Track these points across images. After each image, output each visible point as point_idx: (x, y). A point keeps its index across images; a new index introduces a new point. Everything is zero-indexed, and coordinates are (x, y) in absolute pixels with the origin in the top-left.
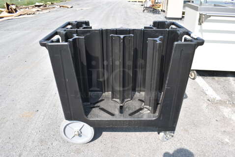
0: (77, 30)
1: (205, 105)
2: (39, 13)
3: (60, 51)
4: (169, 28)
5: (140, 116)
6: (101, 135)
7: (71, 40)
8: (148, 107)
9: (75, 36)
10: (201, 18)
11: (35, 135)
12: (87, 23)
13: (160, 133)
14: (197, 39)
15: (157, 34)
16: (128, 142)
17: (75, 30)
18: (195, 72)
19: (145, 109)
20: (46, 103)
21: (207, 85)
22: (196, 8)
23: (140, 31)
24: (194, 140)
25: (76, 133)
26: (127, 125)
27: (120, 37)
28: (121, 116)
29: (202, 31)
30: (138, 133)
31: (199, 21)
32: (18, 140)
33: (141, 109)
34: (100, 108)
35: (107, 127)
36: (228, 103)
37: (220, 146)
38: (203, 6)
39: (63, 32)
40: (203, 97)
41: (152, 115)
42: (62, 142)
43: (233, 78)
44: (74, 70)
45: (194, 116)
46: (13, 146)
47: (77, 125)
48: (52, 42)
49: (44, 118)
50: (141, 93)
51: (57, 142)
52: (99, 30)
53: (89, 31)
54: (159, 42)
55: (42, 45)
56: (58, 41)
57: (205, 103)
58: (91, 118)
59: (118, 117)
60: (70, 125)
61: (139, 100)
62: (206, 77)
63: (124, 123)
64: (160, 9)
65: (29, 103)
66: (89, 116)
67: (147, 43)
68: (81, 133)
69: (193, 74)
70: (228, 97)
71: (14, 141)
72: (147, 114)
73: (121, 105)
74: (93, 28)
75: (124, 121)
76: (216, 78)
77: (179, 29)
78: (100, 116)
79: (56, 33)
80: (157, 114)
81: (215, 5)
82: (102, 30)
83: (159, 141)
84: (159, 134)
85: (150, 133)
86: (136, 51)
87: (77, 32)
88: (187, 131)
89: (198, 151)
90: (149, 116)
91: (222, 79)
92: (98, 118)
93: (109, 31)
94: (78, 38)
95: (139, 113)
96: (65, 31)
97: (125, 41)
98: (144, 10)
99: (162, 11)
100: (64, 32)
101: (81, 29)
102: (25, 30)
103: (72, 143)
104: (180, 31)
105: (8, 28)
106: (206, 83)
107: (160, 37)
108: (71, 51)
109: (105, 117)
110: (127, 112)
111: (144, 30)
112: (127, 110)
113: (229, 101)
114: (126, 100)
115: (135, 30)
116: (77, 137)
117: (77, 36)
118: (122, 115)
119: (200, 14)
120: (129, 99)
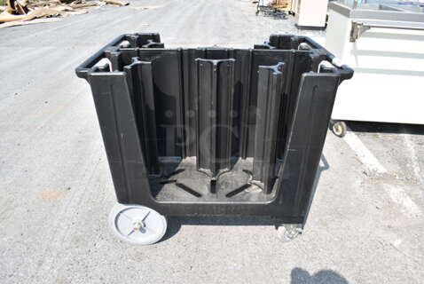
0: (138, 51)
1: (358, 182)
2: (68, 15)
3: (111, 86)
4: (296, 48)
5: (245, 198)
6: (178, 230)
7: (129, 67)
8: (258, 182)
9: (136, 61)
10: (355, 30)
11: (66, 230)
12: (156, 38)
13: (280, 228)
14: (341, 68)
15: (276, 58)
16: (224, 242)
17: (136, 49)
18: (343, 123)
19: (254, 187)
20: (84, 175)
21: (364, 147)
22: (346, 13)
23: (248, 52)
24: (336, 239)
25: (136, 226)
26: (222, 212)
27: (212, 63)
28: (212, 197)
29: (356, 53)
30: (241, 228)
31: (352, 35)
32: (37, 238)
33: (247, 186)
34: (177, 185)
35: (189, 215)
36: (397, 178)
37: (380, 250)
38: (357, 10)
39: (114, 52)
40: (357, 168)
41: (266, 196)
42: (111, 241)
43: (409, 135)
44: (133, 119)
45: (338, 199)
46: (28, 249)
47: (138, 212)
48: (97, 70)
49: (81, 201)
50: (248, 159)
51: (103, 242)
52: (177, 51)
53: (159, 52)
54: (277, 72)
55: (81, 75)
56: (107, 69)
57: (359, 178)
58: (162, 199)
59: (208, 199)
60: (125, 213)
61: (244, 171)
62: (362, 134)
63: (217, 210)
64: (286, 10)
65: (54, 175)
66: (159, 197)
67: (258, 74)
68: (145, 226)
69: (340, 128)
70: (399, 168)
71: (30, 240)
72: (257, 194)
73: (214, 179)
74: (167, 47)
75: (217, 206)
76: (380, 135)
77: (312, 50)
78: (177, 198)
79: (102, 55)
80: (273, 194)
81: (381, 8)
82: (182, 50)
83: (277, 241)
84: (277, 228)
85: (263, 227)
86: (239, 87)
87: (138, 54)
88: (325, 224)
89: (343, 258)
90: (260, 198)
91: (390, 136)
92: (173, 199)
93: (194, 52)
94: (141, 65)
95: (242, 192)
96: (118, 51)
97: (221, 70)
98: (258, 12)
99: (290, 13)
100: (117, 54)
101: (146, 48)
102: (44, 45)
103: (129, 243)
104: (315, 54)
105: (14, 41)
106: (362, 144)
107: (280, 63)
108: (129, 86)
109: (186, 199)
110: (224, 190)
111: (253, 51)
112: (223, 187)
113: (400, 175)
114: (221, 171)
115: (239, 50)
116: (138, 232)
117: (139, 60)
118: (215, 195)
119: (354, 23)
120: (227, 169)
